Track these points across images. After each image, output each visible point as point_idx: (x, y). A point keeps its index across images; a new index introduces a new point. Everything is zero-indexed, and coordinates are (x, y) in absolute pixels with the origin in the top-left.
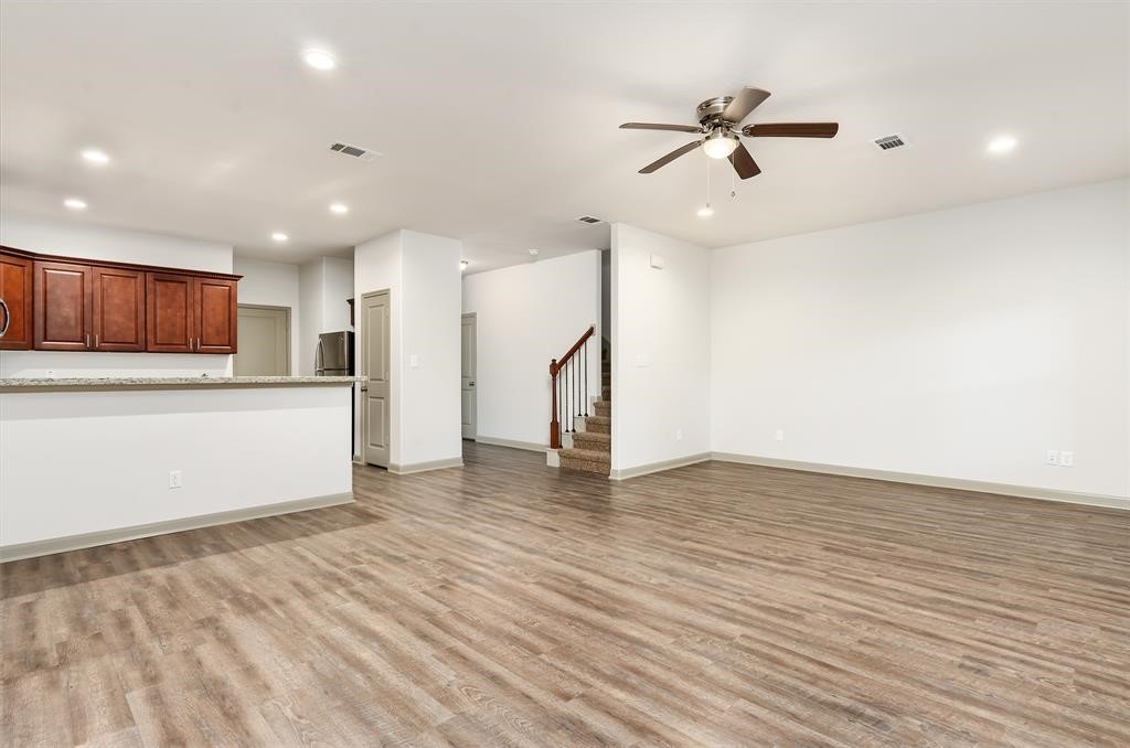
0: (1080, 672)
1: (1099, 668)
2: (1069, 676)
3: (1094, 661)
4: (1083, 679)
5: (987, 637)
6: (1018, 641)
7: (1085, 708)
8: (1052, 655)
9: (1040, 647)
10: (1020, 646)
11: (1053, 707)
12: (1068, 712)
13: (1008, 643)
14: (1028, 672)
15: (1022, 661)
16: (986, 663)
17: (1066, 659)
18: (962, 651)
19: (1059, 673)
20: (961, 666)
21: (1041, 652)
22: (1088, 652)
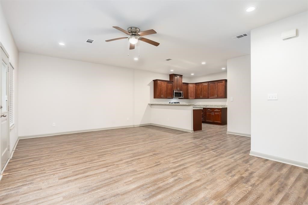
0: (45, 173)
1: (41, 176)
2: (47, 171)
3: (42, 177)
4: (44, 171)
5: (66, 170)
6: (60, 173)
7: (43, 167)
8: (52, 173)
9: (55, 174)
10: (59, 172)
11: (48, 165)
12: (45, 165)
13: (61, 171)
14: (54, 168)
15: (56, 169)
16: (62, 165)
17: (48, 174)
18: (68, 165)
19: (49, 170)
20: (66, 163)
21: (54, 173)
22: (44, 178)
